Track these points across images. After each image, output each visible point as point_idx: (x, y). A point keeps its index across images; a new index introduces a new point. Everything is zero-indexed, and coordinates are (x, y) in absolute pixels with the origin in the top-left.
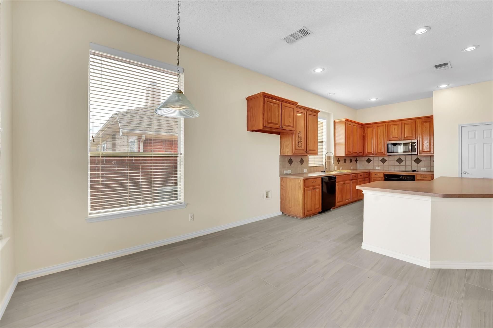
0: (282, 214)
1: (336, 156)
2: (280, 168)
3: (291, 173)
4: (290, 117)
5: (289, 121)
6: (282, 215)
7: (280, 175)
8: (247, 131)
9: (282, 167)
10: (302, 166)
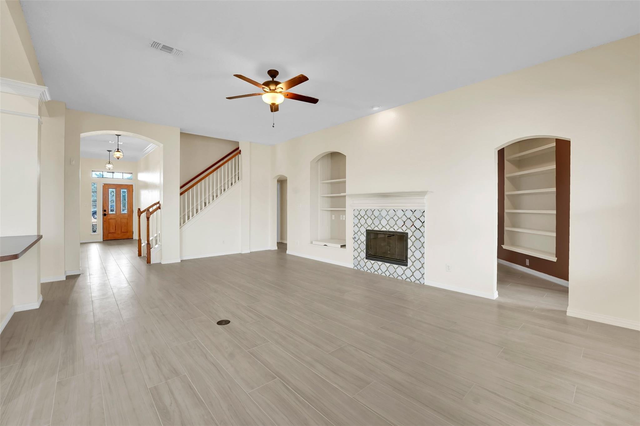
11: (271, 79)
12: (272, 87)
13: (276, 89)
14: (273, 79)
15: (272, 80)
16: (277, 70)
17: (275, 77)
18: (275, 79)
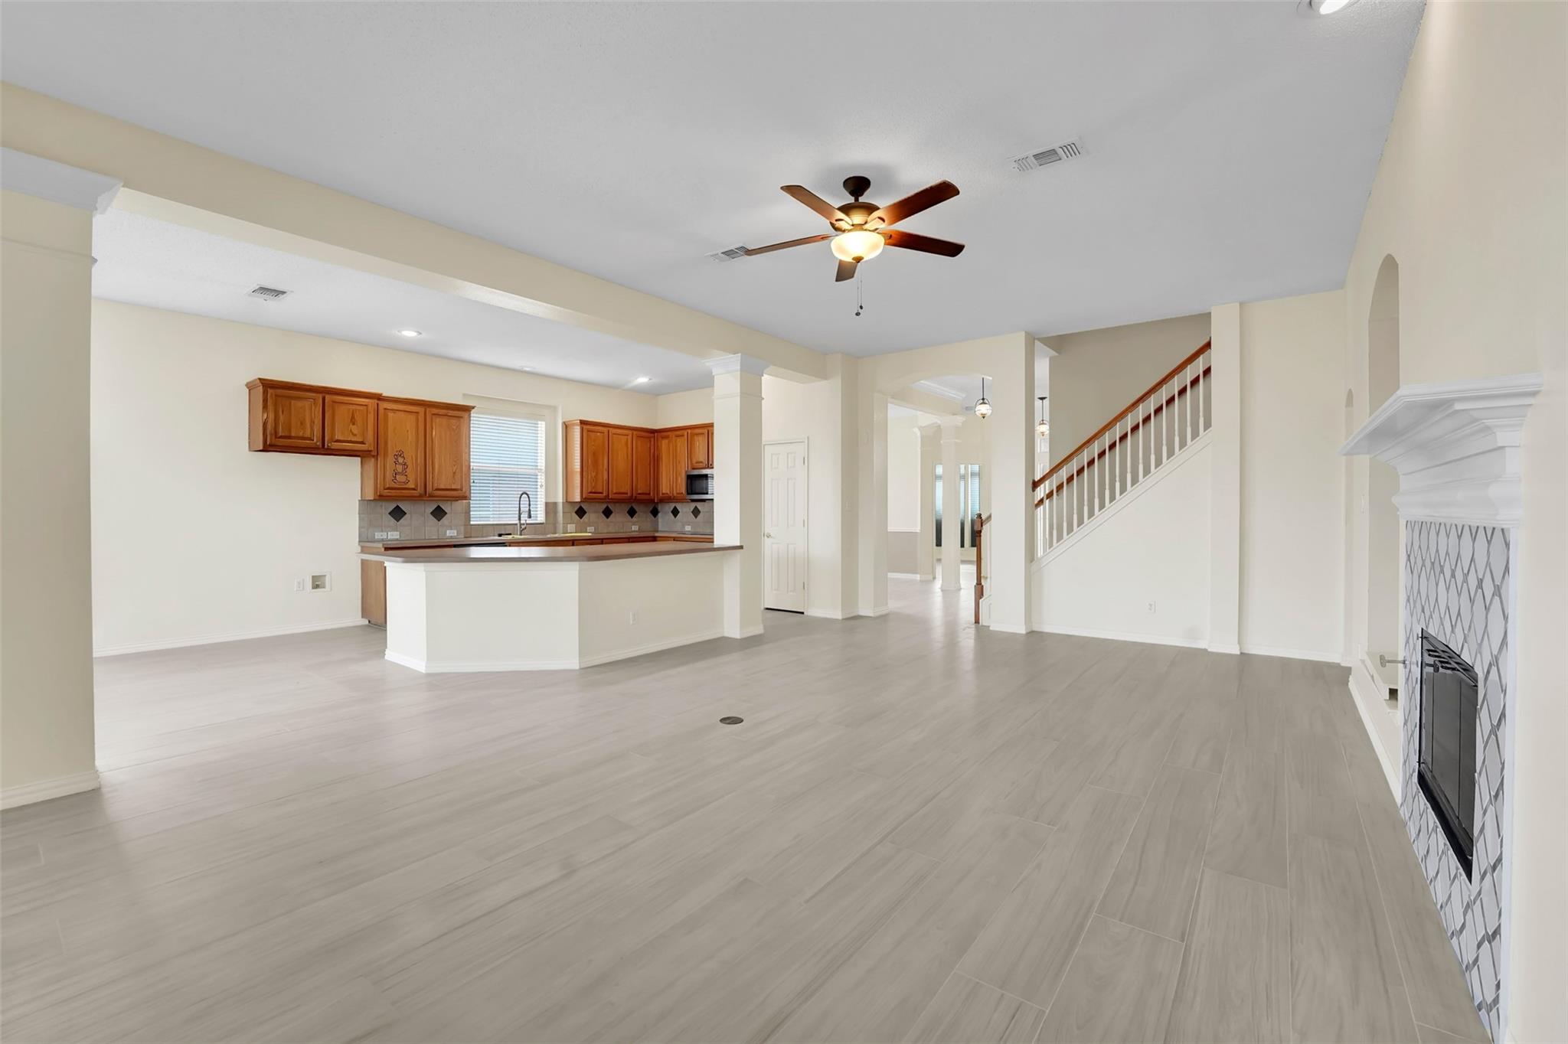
0: (366, 622)
1: (569, 500)
2: (360, 527)
3: (398, 537)
4: (354, 424)
5: (351, 431)
6: (366, 626)
7: (360, 542)
8: (250, 450)
9: (367, 523)
10: (440, 523)
11: (851, 200)
12: (858, 218)
13: (866, 223)
14: (857, 200)
15: (853, 201)
16: (866, 176)
17: (862, 195)
18: (861, 199)
